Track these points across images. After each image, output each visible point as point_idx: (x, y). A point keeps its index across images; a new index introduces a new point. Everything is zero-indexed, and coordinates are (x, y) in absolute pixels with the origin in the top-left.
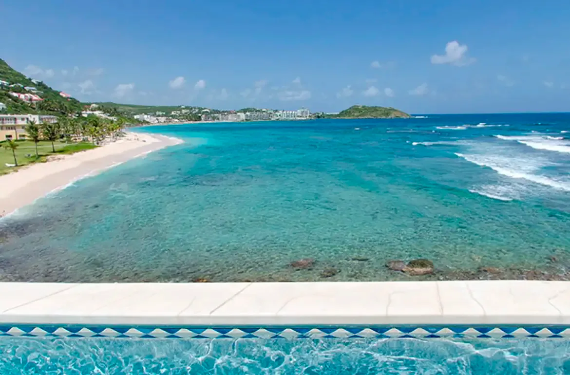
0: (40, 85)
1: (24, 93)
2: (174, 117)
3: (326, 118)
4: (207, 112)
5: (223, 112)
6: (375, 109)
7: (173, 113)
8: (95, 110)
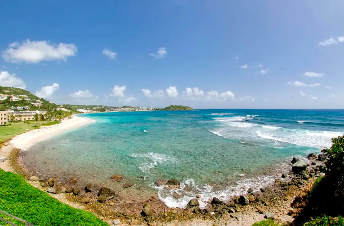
0: (42, 99)
1: (36, 103)
2: (94, 110)
3: (160, 110)
4: (108, 108)
5: (115, 107)
6: (180, 107)
7: (94, 108)
8: (62, 108)
